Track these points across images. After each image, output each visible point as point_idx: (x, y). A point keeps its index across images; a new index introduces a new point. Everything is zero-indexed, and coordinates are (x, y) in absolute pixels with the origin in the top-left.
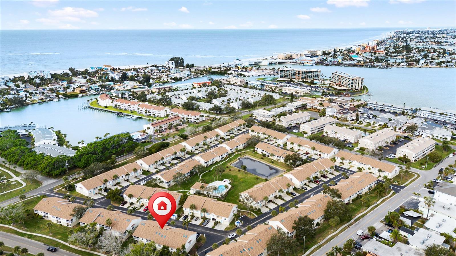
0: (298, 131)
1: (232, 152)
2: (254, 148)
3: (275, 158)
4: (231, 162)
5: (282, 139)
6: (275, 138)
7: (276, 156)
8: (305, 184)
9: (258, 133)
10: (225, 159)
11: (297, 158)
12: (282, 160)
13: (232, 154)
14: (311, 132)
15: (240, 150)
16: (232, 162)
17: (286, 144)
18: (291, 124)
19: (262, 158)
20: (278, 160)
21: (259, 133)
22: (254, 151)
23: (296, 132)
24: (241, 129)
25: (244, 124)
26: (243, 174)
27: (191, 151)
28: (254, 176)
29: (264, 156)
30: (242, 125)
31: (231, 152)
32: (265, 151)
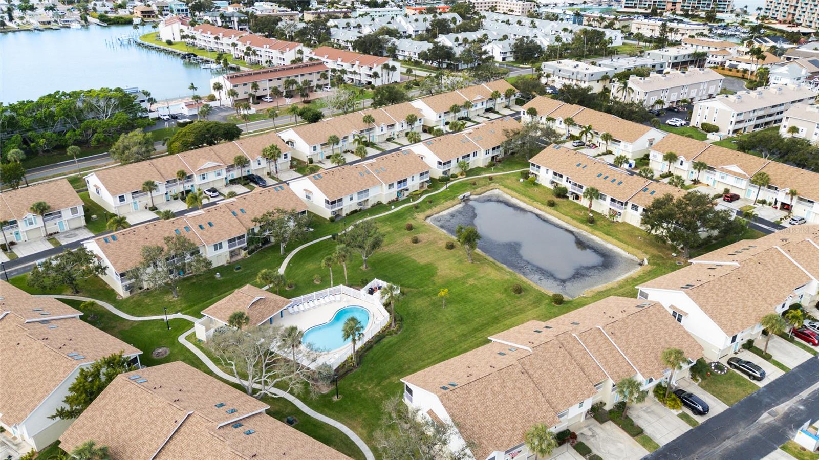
0: (684, 122)
1: (445, 173)
2: (528, 165)
3: (602, 207)
4: (430, 207)
5: (631, 142)
6: (607, 137)
7: (608, 199)
8: (749, 345)
9: (549, 119)
10: (414, 196)
11: (706, 212)
12: (633, 218)
13: (445, 179)
14: (732, 128)
15: (477, 171)
16: (435, 209)
17: (645, 160)
18: (660, 102)
19: (552, 204)
20: (614, 214)
21: (553, 120)
22: (526, 175)
23: (678, 124)
24: (497, 109)
25: (508, 95)
26: (460, 261)
27: (311, 161)
28: (507, 277)
29: (559, 196)
30: (502, 95)
31: (441, 175)
32: (564, 178)
